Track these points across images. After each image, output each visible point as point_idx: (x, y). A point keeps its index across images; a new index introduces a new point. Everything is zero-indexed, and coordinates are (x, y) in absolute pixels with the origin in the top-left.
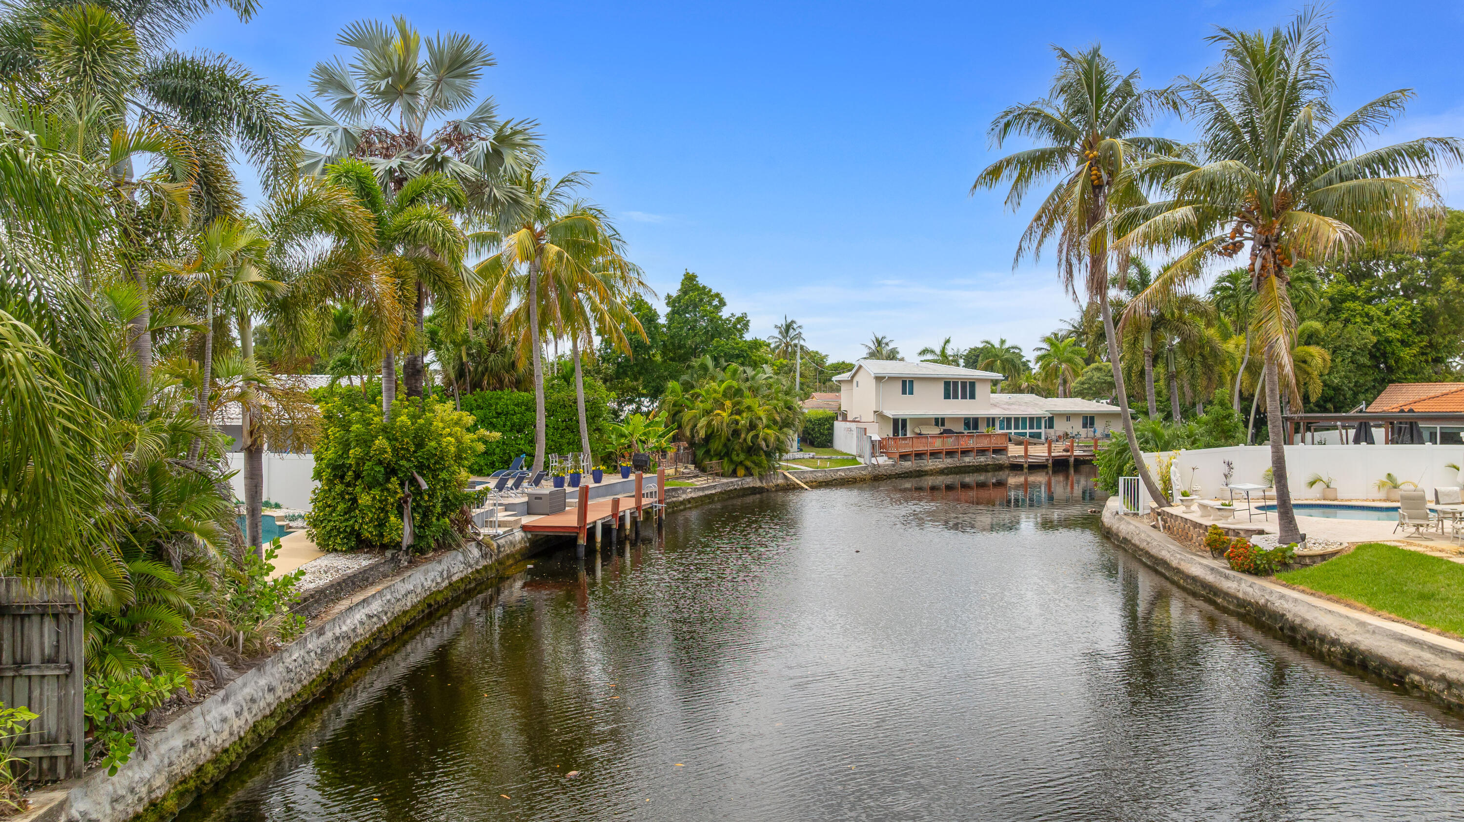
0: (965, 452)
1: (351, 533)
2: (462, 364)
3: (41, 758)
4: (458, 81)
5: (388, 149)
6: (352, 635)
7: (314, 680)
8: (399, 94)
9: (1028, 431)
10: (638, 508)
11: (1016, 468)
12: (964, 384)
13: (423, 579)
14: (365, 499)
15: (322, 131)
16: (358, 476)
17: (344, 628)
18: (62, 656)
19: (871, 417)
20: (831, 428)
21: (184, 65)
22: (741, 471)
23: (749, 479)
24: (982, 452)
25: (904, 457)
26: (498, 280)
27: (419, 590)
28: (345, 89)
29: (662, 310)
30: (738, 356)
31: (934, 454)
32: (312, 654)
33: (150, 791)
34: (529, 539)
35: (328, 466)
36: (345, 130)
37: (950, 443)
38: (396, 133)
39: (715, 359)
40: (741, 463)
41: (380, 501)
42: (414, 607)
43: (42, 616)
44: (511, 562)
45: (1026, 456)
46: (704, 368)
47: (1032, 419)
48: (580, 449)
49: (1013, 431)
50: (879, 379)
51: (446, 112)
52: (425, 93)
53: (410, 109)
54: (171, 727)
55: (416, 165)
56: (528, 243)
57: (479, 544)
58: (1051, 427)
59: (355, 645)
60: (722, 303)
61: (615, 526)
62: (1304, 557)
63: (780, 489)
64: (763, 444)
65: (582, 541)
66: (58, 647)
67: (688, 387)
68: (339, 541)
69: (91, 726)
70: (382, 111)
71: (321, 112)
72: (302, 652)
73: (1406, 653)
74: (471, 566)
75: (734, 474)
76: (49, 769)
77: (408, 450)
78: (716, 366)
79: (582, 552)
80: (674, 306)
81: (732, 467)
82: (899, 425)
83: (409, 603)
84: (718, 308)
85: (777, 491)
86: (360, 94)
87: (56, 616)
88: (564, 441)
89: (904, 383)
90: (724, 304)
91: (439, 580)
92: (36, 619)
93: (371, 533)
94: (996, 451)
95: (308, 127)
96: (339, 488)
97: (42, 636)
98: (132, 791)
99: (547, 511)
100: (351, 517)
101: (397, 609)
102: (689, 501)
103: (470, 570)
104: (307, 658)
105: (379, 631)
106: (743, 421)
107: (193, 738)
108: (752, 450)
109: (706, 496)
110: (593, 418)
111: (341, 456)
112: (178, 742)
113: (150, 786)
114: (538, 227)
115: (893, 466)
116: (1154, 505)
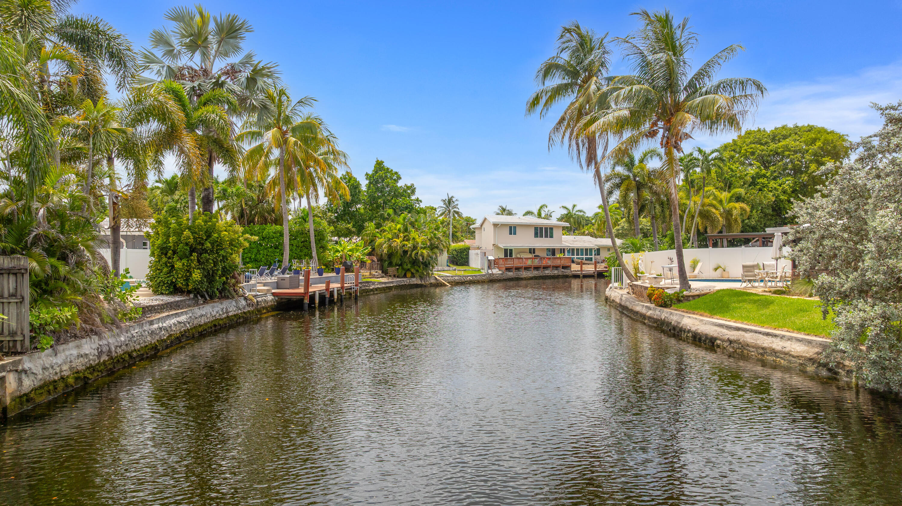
0: (546, 268)
1: (171, 284)
2: (242, 210)
3: (9, 341)
4: (232, 41)
5: (192, 77)
6: (169, 329)
7: (147, 346)
8: (198, 46)
9: (584, 257)
10: (342, 287)
11: (576, 276)
12: (546, 229)
13: (211, 310)
14: (178, 265)
15: (155, 67)
16: (174, 252)
17: (164, 325)
18: (19, 293)
19: (491, 247)
20: (468, 254)
21: (77, 20)
22: (409, 275)
23: (414, 279)
24: (556, 267)
25: (508, 269)
26: (261, 157)
27: (209, 316)
28: (168, 44)
29: (364, 183)
30: (407, 208)
31: (527, 268)
32: (146, 332)
33: (61, 371)
34: (277, 301)
35: (158, 248)
36: (169, 67)
37: (536, 262)
38: (197, 68)
39: (395, 210)
40: (408, 270)
41: (187, 266)
42: (206, 324)
43: (9, 274)
44: (265, 311)
45: (581, 270)
46: (389, 215)
47: (586, 250)
48: (311, 257)
49: (575, 257)
50: (495, 225)
51: (226, 58)
52: (214, 47)
53: (205, 56)
54: (71, 345)
55: (208, 86)
56: (279, 135)
57: (246, 299)
58: (599, 254)
59: (171, 335)
60: (399, 178)
61: (328, 296)
62: (689, 296)
63: (432, 285)
64: (421, 258)
65: (307, 301)
66: (16, 289)
67: (378, 226)
68: (164, 288)
69: (33, 329)
70: (190, 56)
71: (155, 56)
72: (141, 330)
73: (716, 331)
74: (240, 309)
75: (405, 276)
76: (13, 346)
77: (202, 238)
78: (395, 214)
79: (306, 307)
80: (370, 180)
81: (403, 272)
82: (508, 253)
83: (203, 321)
84: (396, 181)
85: (431, 286)
86: (177, 47)
87: (15, 274)
88: (302, 254)
89: (511, 228)
90: (400, 178)
91: (221, 313)
92: (6, 276)
93: (182, 283)
94: (564, 267)
95: (148, 64)
96: (164, 260)
97: (9, 284)
98: (52, 367)
99: (288, 286)
100: (171, 276)
101: (196, 322)
102: (376, 289)
103: (240, 311)
104: (143, 333)
105: (185, 331)
106: (409, 244)
107: (82, 353)
108: (415, 262)
109: (387, 287)
110: (319, 241)
111: (165, 243)
112: (75, 352)
113: (61, 369)
114: (284, 128)
115: (502, 274)
116: (629, 281)
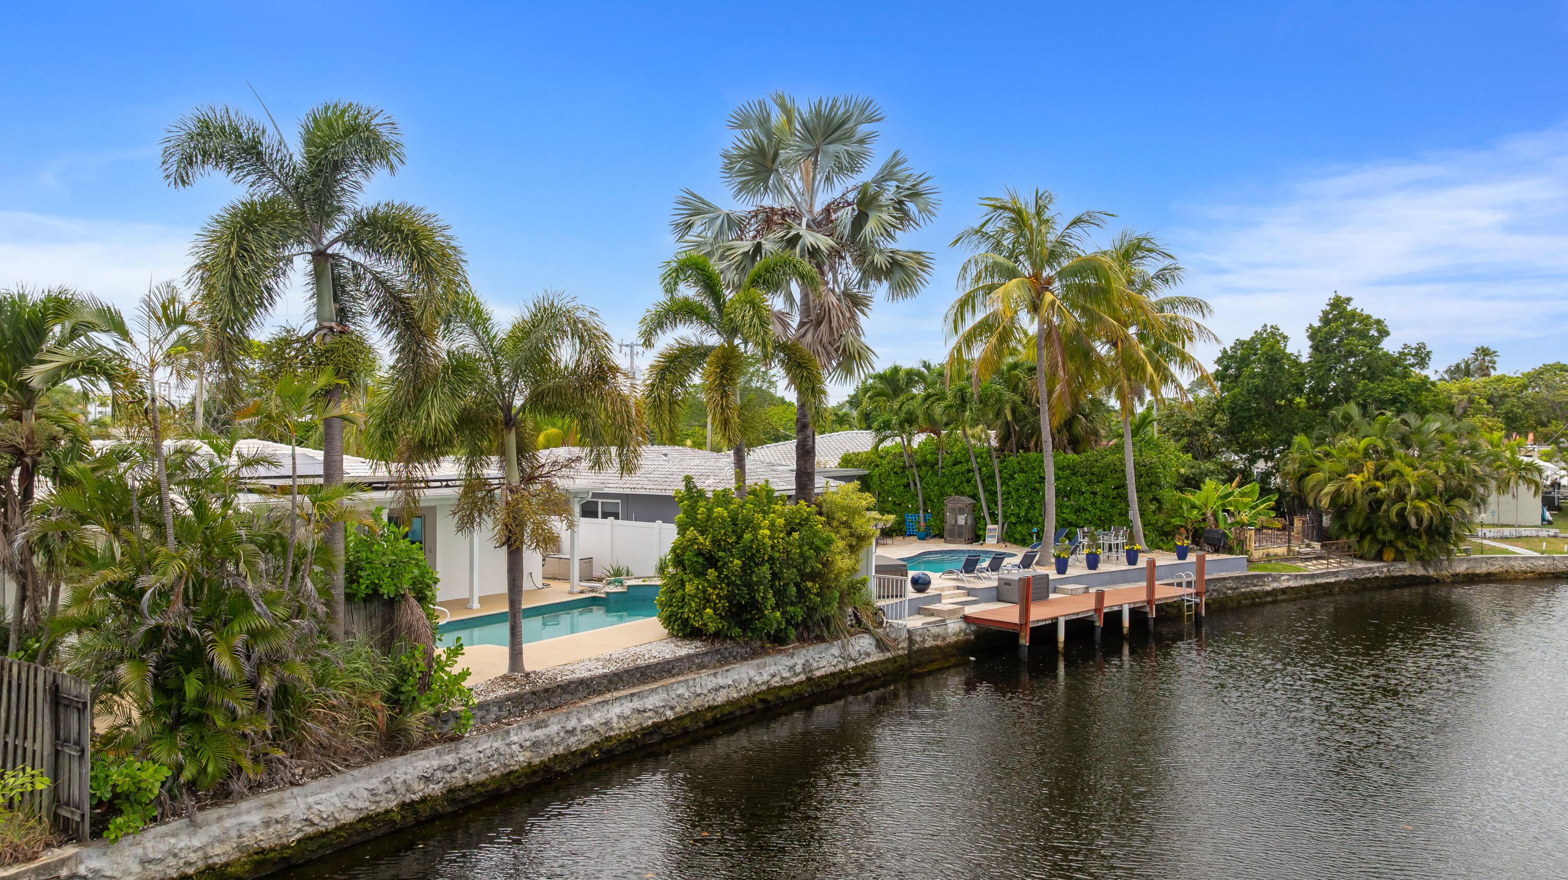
6: (600, 729)
8: (770, 171)
10: (1153, 601)
13: (755, 674)
17: (588, 722)
22: (1389, 554)
23: (1401, 566)
30: (1394, 401)
32: (516, 747)
33: (206, 857)
34: (975, 632)
39: (1364, 407)
40: (1390, 542)
42: (731, 702)
46: (1348, 418)
59: (603, 739)
60: (1384, 333)
61: (1098, 626)
63: (1458, 579)
64: (1414, 520)
65: (1028, 642)
66: (79, 733)
75: (1379, 557)
78: (1364, 415)
79: (1028, 653)
80: (1316, 339)
81: (1376, 548)
83: (720, 696)
84: (1377, 340)
85: (1453, 583)
90: (1387, 334)
91: (786, 675)
98: (175, 855)
101: (694, 703)
102: (1284, 591)
106: (1387, 490)
107: (279, 816)
108: (1399, 527)
109: (1317, 585)
113: (205, 853)
